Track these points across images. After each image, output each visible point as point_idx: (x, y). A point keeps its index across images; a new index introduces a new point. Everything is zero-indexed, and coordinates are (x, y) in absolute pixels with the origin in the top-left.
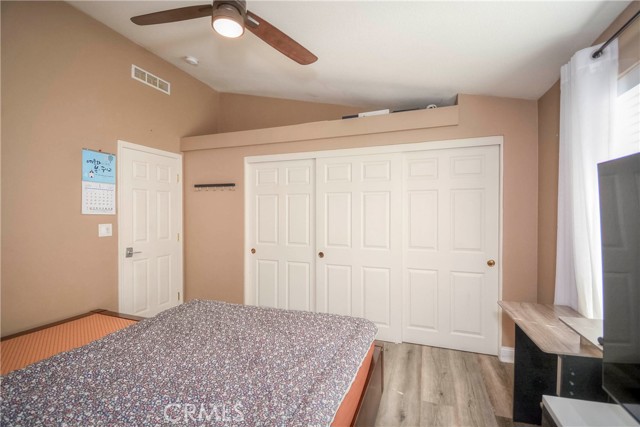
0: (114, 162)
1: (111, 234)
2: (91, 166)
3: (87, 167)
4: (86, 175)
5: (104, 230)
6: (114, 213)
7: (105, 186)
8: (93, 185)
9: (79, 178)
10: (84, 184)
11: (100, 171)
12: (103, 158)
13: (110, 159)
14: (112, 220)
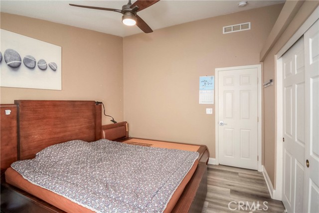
0: (213, 80)
1: (211, 113)
2: (203, 83)
3: (201, 84)
4: (201, 87)
5: (209, 111)
6: (213, 103)
7: (209, 91)
8: (204, 91)
9: (198, 89)
10: (200, 91)
11: (207, 85)
12: (208, 78)
13: (212, 78)
14: (213, 106)
